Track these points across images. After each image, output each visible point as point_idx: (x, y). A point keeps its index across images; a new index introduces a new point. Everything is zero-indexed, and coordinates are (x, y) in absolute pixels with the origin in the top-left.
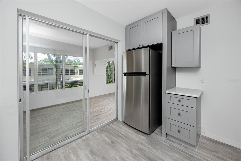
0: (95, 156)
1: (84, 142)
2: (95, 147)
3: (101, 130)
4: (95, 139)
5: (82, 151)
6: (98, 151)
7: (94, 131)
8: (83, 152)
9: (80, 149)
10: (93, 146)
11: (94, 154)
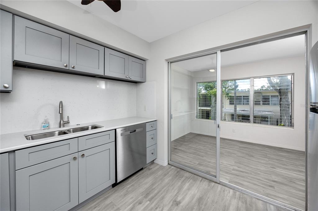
0: (197, 205)
1: (208, 187)
2: (208, 200)
3: (241, 196)
4: (219, 195)
5: (197, 189)
6: (205, 205)
7: (232, 189)
8: (196, 192)
9: (198, 187)
10: (208, 198)
11: (199, 203)
